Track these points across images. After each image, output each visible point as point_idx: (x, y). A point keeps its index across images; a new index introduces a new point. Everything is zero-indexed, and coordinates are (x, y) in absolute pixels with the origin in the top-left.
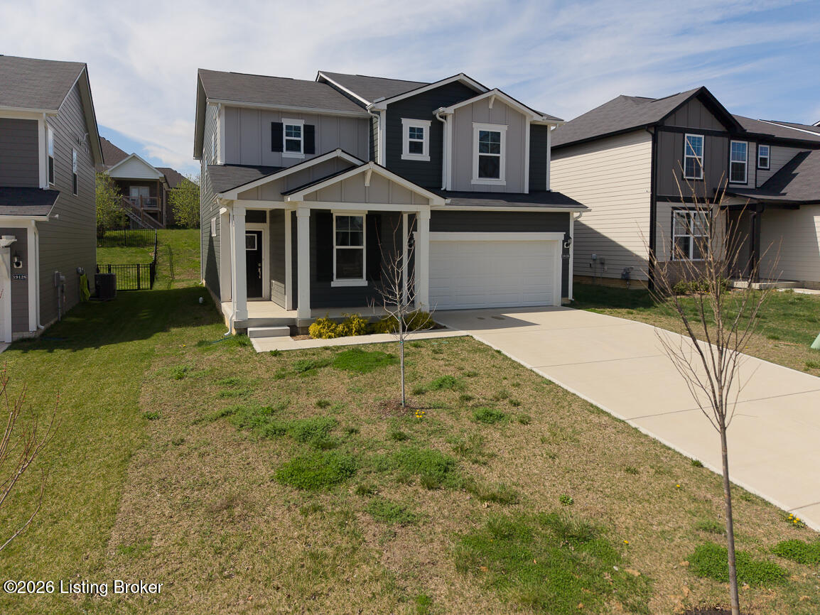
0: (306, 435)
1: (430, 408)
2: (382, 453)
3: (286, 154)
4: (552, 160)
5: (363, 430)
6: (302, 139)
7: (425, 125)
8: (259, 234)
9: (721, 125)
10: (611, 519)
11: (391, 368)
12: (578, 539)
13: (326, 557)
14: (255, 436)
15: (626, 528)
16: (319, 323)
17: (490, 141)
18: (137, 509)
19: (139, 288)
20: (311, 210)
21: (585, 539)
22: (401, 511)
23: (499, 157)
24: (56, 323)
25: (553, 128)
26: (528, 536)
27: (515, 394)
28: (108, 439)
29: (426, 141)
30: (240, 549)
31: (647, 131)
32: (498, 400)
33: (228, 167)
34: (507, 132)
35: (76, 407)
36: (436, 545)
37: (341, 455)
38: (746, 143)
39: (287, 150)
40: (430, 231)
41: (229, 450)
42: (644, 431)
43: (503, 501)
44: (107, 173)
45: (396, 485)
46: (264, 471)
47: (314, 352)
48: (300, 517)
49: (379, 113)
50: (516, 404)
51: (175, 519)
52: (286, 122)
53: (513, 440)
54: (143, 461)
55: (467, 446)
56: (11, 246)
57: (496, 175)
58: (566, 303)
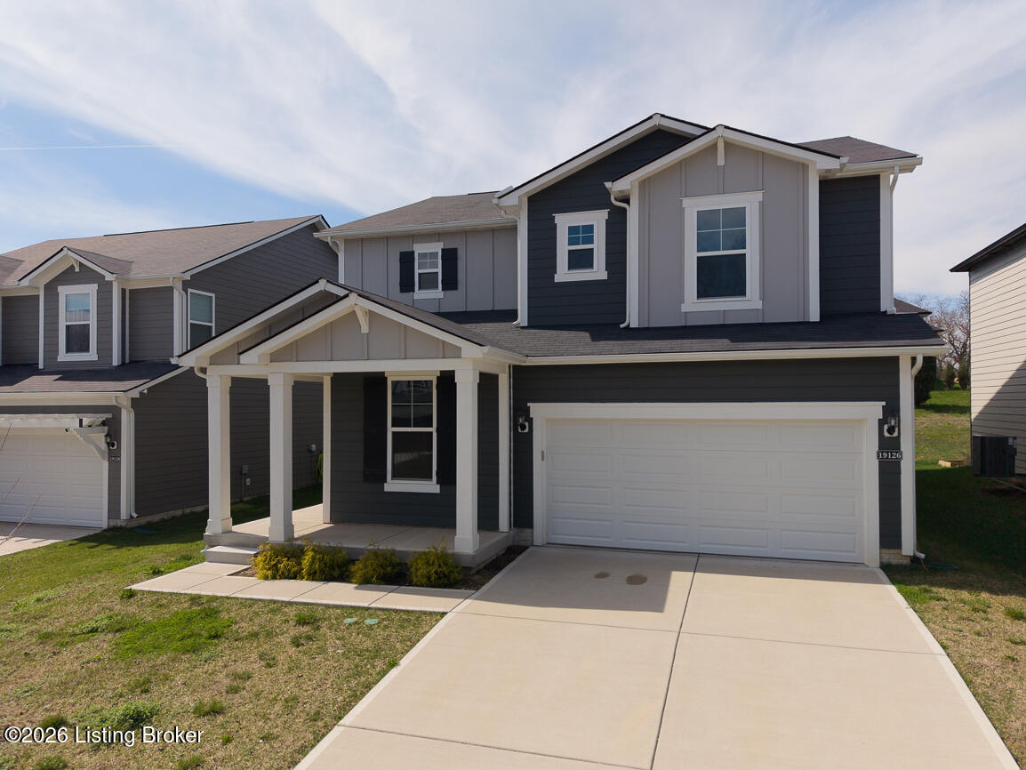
3: (420, 294)
6: (439, 270)
7: (597, 219)
17: (721, 227)
23: (744, 255)
29: (599, 246)
39: (420, 288)
57: (739, 290)
58: (894, 561)
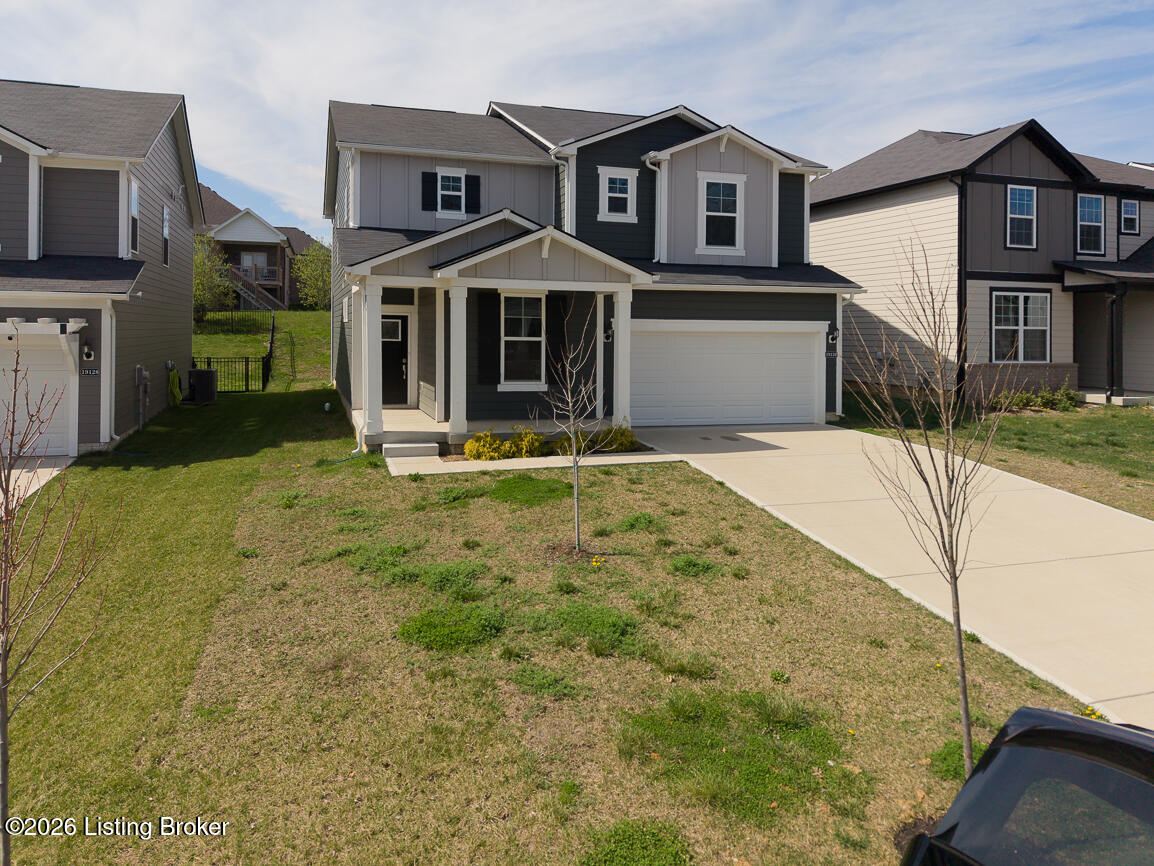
0: (443, 582)
1: (614, 554)
2: (541, 608)
3: (442, 214)
4: (811, 221)
5: (520, 579)
6: (462, 194)
7: (631, 175)
8: (404, 319)
9: (1062, 173)
10: (837, 703)
11: (568, 501)
12: (786, 726)
13: (452, 731)
14: (378, 581)
15: (857, 715)
16: (478, 439)
17: (721, 196)
18: (220, 665)
19: (247, 390)
20: (469, 289)
21: (796, 726)
22: (556, 681)
23: (735, 218)
24: (137, 432)
25: (812, 178)
26: (721, 719)
27: (734, 540)
28: (192, 580)
29: (631, 196)
30: (345, 717)
31: (951, 181)
32: (709, 546)
33: (363, 231)
34: (746, 184)
35: (154, 539)
36: (597, 725)
37: (486, 609)
38: (1102, 197)
39: (443, 208)
40: (632, 317)
41: (344, 598)
42: (906, 593)
43: (694, 675)
44: (211, 234)
45: (555, 648)
46: (385, 626)
47: (467, 477)
48: (425, 683)
49: (566, 159)
50: (733, 553)
51: (267, 679)
52: (442, 171)
53: (721, 599)
54: (233, 608)
55: (655, 603)
56: (81, 332)
57: (731, 242)
58: (832, 420)
